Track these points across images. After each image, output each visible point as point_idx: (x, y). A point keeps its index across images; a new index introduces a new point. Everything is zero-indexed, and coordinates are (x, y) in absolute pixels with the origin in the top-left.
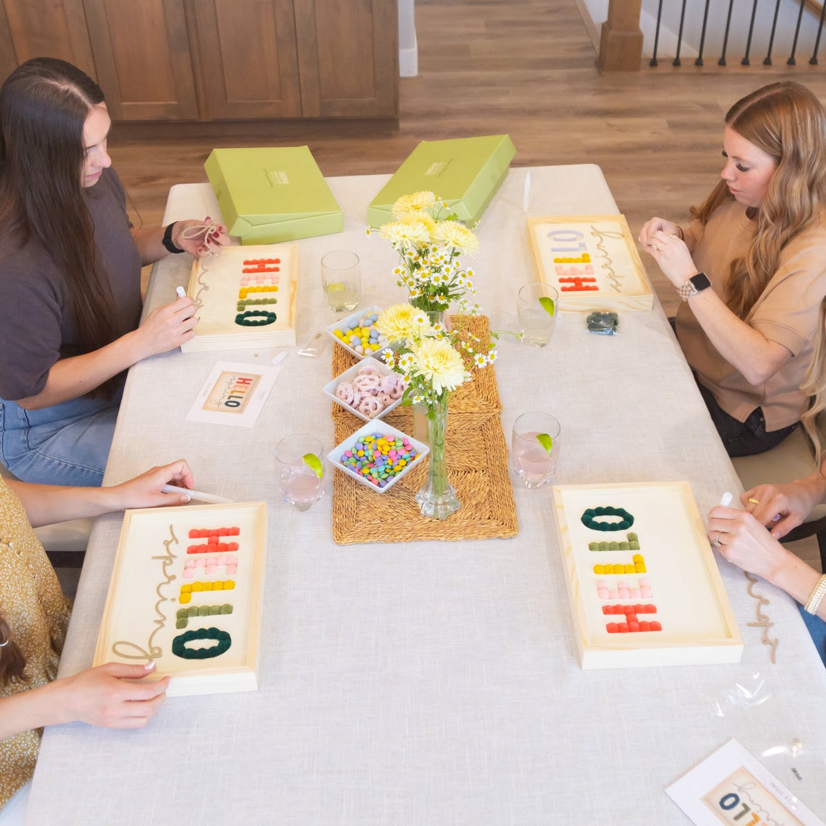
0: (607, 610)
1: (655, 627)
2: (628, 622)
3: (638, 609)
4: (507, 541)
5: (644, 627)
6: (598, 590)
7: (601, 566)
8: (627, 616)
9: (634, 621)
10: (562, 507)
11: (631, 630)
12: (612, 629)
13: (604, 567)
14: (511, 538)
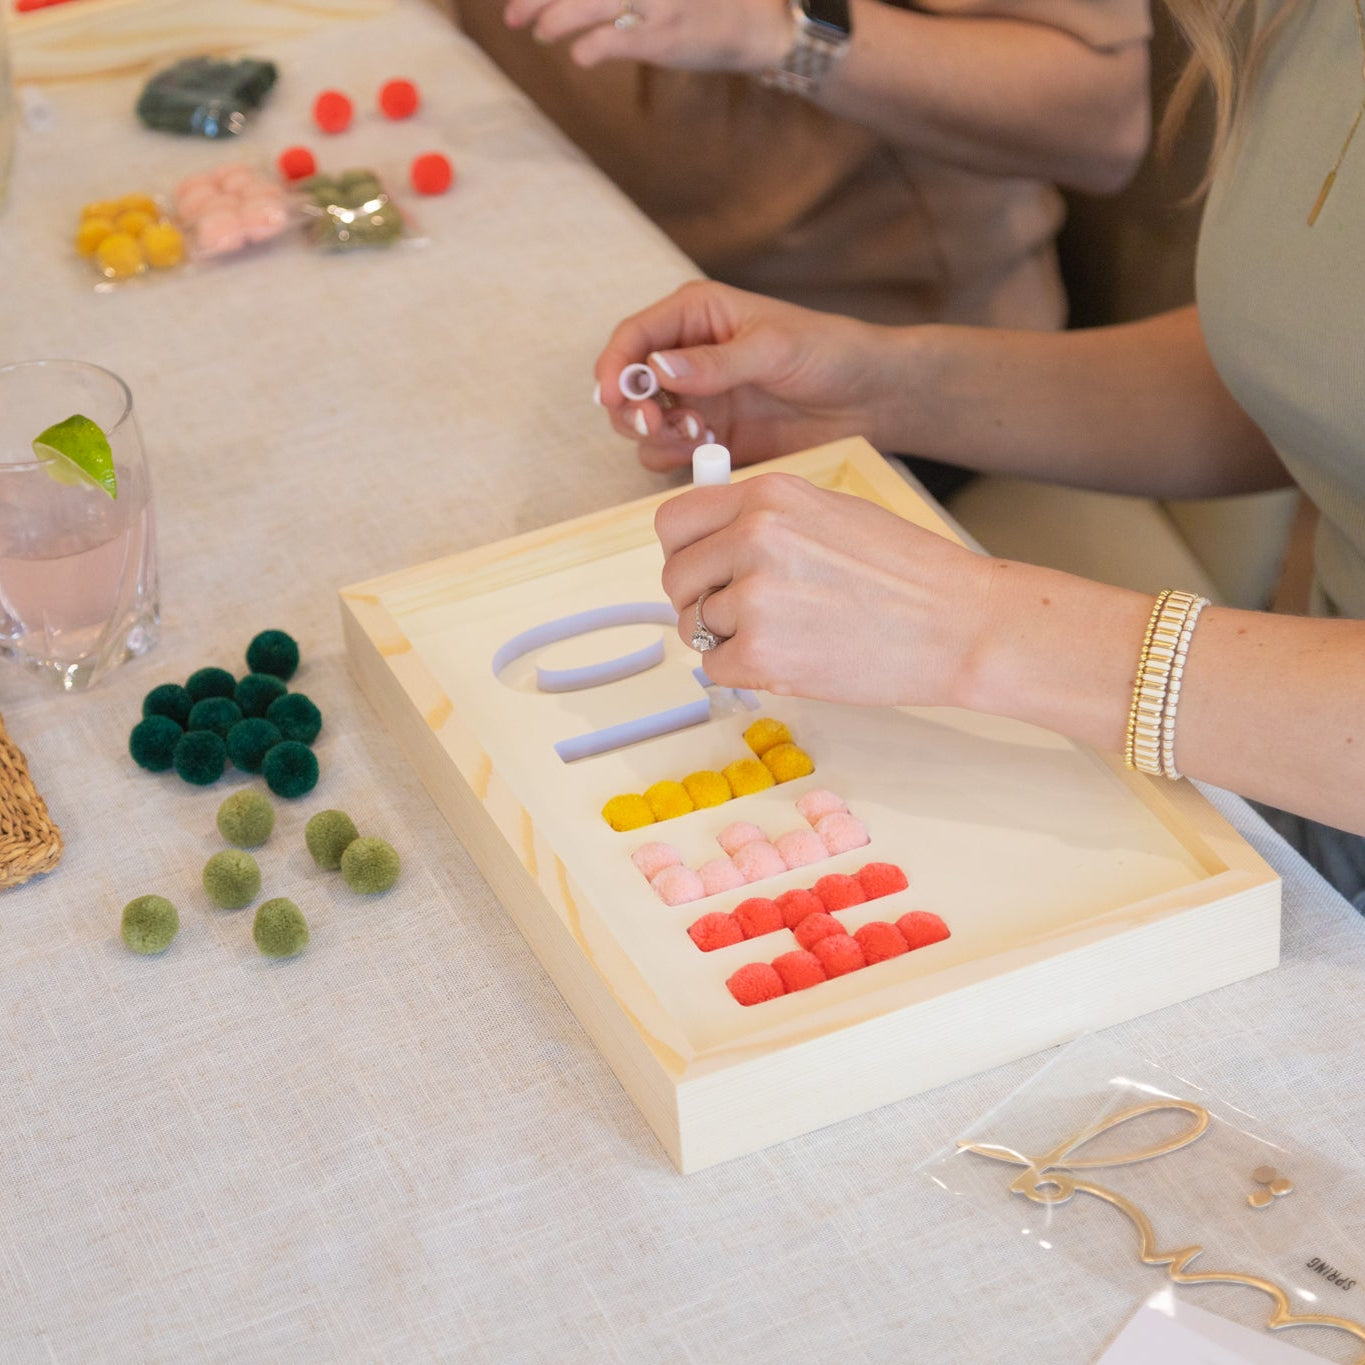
0: (709, 935)
1: (921, 933)
2: (809, 946)
3: (831, 894)
4: (26, 893)
5: (874, 947)
6: (649, 879)
7: (632, 797)
8: (792, 930)
9: (830, 933)
10: (405, 647)
11: (829, 972)
12: (750, 989)
13: (647, 799)
14: (37, 877)
